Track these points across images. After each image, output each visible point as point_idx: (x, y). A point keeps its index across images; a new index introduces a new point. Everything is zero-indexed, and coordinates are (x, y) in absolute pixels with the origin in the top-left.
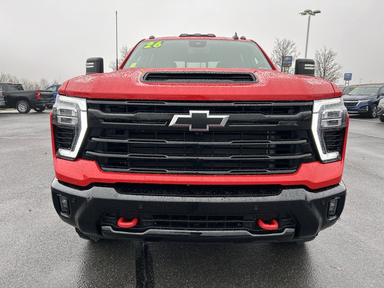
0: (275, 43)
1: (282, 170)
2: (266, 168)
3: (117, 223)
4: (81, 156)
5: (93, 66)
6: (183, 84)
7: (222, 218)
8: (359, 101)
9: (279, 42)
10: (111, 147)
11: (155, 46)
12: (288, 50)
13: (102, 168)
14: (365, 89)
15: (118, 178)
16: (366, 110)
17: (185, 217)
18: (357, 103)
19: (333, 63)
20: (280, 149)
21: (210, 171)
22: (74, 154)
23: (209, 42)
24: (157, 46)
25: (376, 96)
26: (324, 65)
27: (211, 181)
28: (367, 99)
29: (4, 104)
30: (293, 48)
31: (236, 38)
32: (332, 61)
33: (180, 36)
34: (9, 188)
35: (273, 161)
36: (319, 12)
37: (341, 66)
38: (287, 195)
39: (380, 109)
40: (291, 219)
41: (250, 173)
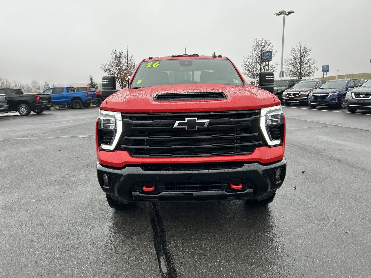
0: (254, 42)
1: (243, 152)
2: (233, 151)
3: (143, 189)
4: (117, 148)
5: (108, 83)
6: (180, 101)
7: (208, 183)
8: (329, 94)
9: (258, 42)
10: (137, 142)
11: (154, 66)
12: (266, 49)
13: (132, 155)
14: (335, 83)
15: (143, 161)
16: (336, 102)
17: (185, 184)
18: (328, 96)
19: (308, 58)
20: (243, 139)
21: (199, 154)
22: (112, 147)
23: (194, 61)
24: (155, 65)
25: (344, 88)
26: (300, 60)
27: (200, 160)
28: (336, 92)
29: (7, 108)
30: (270, 46)
31: (214, 57)
32: (307, 56)
33: (172, 57)
34: (41, 178)
35: (239, 147)
36: (293, 12)
37: (315, 60)
38: (247, 167)
39: (347, 101)
40: (250, 182)
41: (224, 155)
